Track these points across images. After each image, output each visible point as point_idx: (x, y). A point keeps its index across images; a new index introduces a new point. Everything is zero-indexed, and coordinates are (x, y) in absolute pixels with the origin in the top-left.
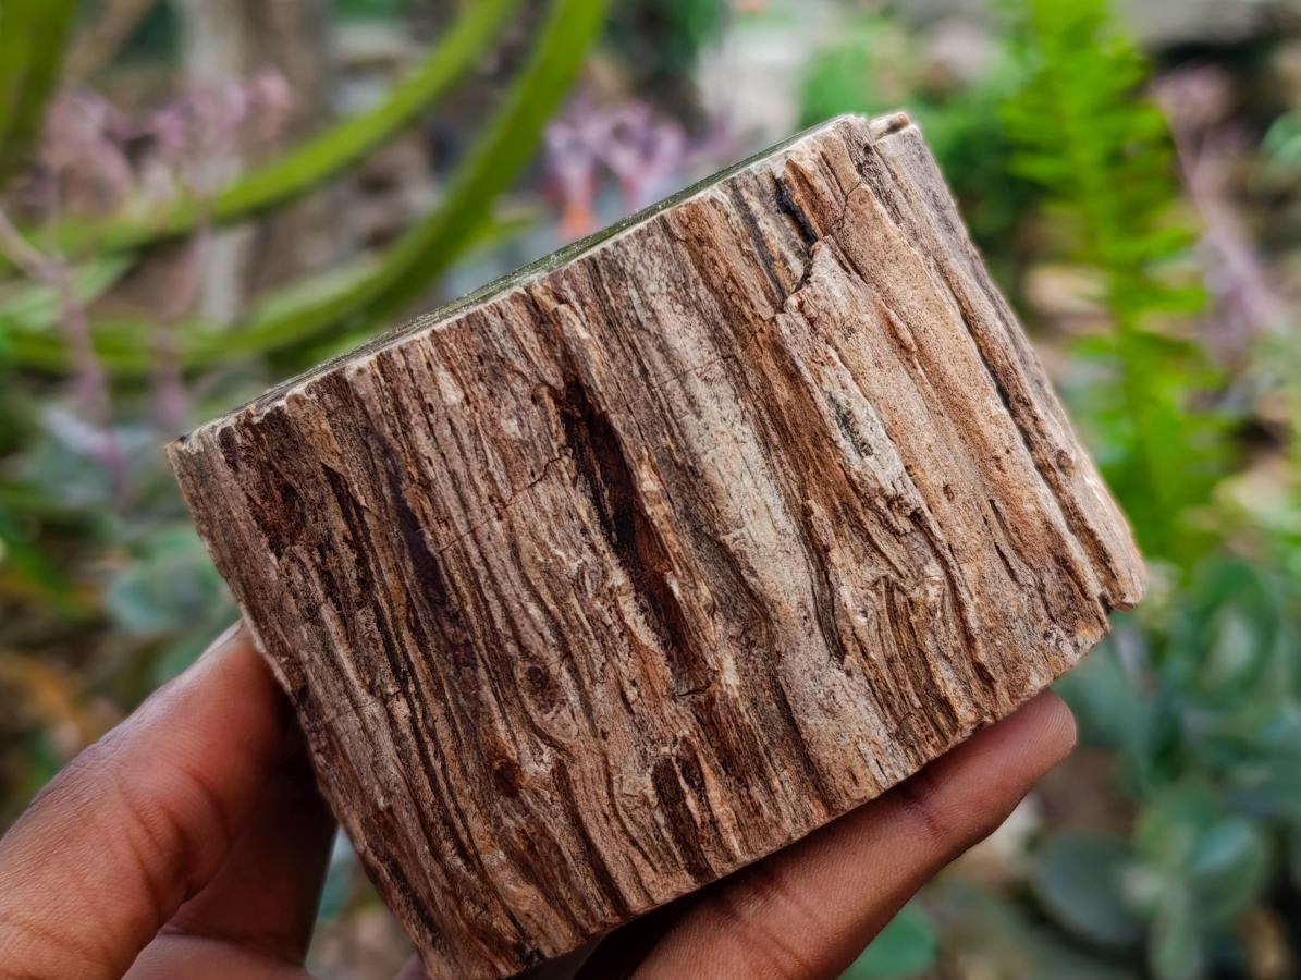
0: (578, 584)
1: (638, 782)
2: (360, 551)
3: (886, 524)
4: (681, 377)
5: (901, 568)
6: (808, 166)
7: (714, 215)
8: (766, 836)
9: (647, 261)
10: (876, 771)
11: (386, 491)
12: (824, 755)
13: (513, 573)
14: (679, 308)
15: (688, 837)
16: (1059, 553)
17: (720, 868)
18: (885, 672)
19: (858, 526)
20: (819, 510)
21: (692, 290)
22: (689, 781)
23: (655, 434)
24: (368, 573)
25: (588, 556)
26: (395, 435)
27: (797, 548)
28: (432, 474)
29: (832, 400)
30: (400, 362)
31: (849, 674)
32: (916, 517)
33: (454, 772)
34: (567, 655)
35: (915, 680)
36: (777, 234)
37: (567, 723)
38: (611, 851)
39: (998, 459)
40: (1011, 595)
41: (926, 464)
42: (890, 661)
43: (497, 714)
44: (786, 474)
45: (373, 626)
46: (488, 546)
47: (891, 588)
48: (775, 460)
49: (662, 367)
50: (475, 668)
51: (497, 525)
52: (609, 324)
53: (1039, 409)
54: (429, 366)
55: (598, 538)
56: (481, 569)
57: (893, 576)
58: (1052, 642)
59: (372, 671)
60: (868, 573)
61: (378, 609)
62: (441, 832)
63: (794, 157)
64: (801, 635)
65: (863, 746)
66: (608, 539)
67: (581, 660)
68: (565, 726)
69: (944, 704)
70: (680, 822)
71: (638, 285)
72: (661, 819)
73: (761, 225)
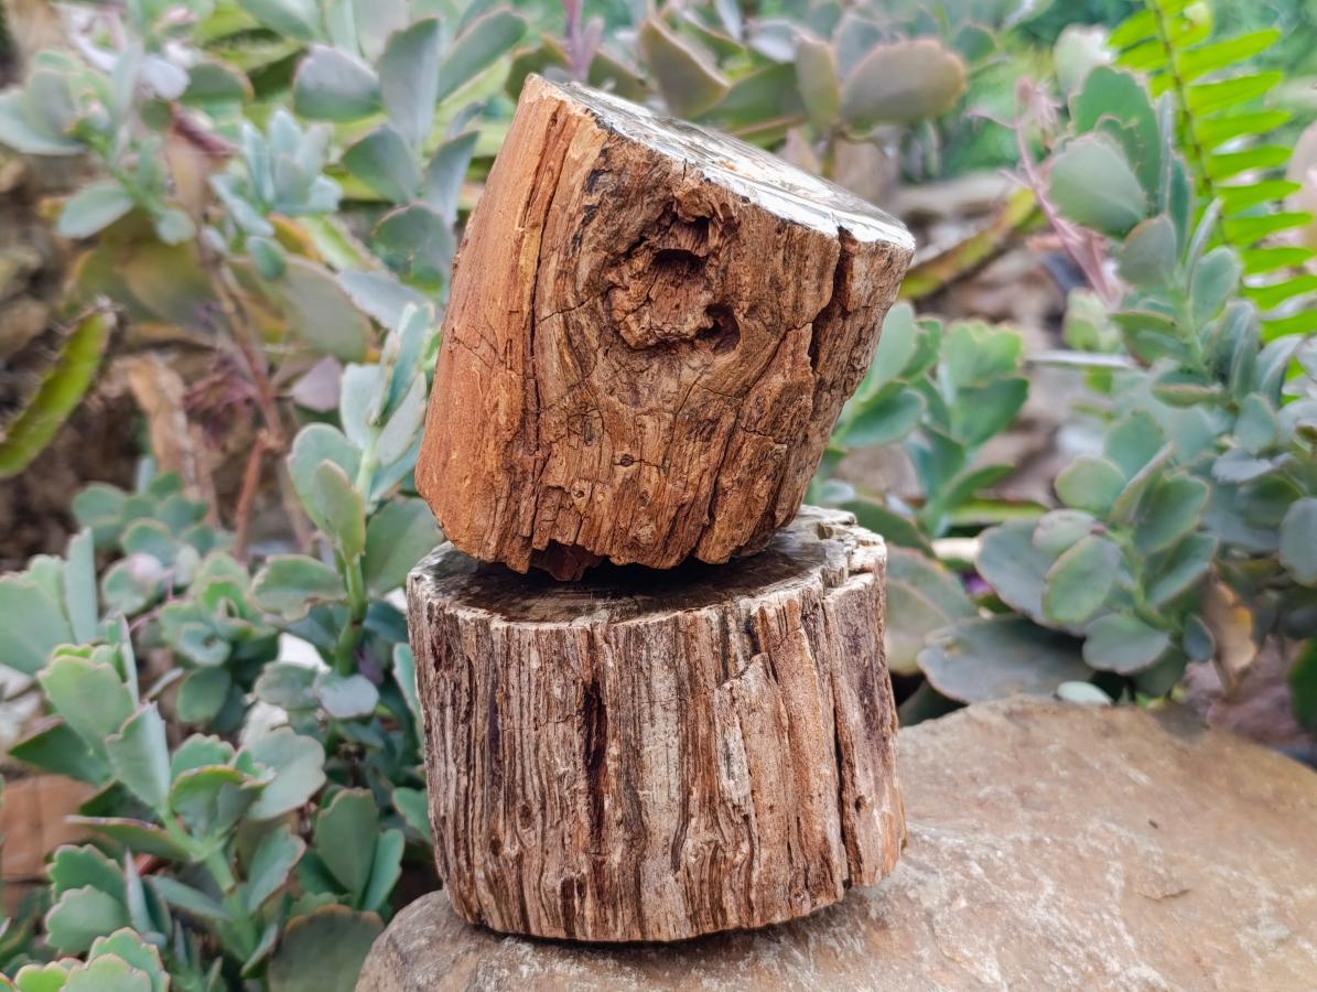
0: (560, 779)
1: (553, 881)
2: (471, 698)
3: (729, 815)
4: (652, 703)
5: (727, 839)
6: (771, 613)
7: (705, 626)
8: (606, 934)
9: (659, 639)
10: (672, 930)
11: (489, 688)
12: (648, 912)
13: (533, 758)
14: (666, 667)
15: (569, 915)
16: (826, 855)
17: (579, 936)
18: (696, 886)
19: (713, 811)
20: (696, 795)
21: (677, 660)
22: (580, 893)
23: (626, 726)
24: (471, 710)
25: (571, 768)
26: (502, 666)
27: (677, 809)
28: (512, 694)
29: (726, 744)
30: (517, 636)
31: (677, 880)
32: (746, 818)
33: (476, 824)
34: (543, 808)
35: (712, 895)
36: (738, 644)
37: (531, 837)
38: (531, 905)
39: (812, 797)
40: (783, 872)
41: (765, 792)
42: (702, 882)
43: (501, 815)
44: (688, 769)
45: (465, 735)
46: (525, 740)
47: (717, 847)
48: (686, 760)
49: (644, 694)
50: (500, 789)
51: (533, 733)
52: (626, 662)
53: (858, 771)
54: (529, 644)
55: (580, 761)
56: (518, 748)
57: (721, 842)
58: (799, 900)
59: (458, 754)
60: (709, 836)
61: (470, 729)
62: (462, 844)
63: (765, 605)
64: (660, 853)
65: (669, 917)
66: (586, 763)
67: (549, 813)
68: (530, 839)
69: (723, 911)
70: (568, 909)
71: (649, 650)
72: (559, 902)
73: (731, 637)
